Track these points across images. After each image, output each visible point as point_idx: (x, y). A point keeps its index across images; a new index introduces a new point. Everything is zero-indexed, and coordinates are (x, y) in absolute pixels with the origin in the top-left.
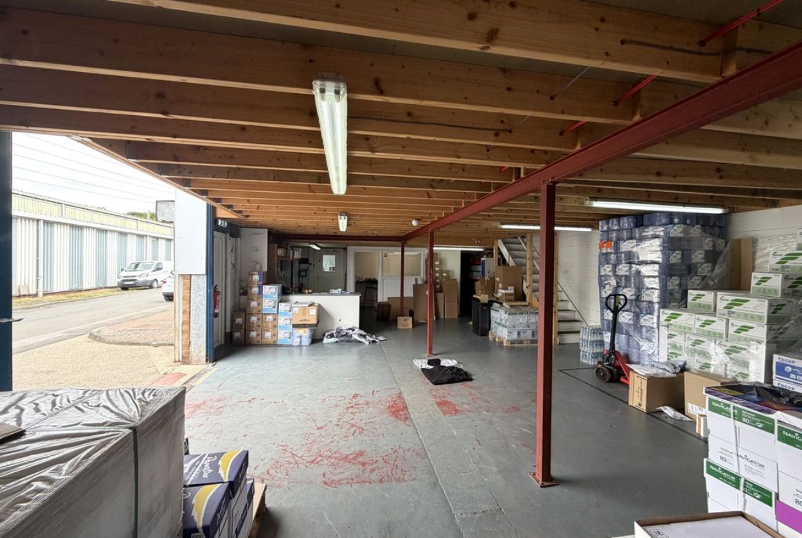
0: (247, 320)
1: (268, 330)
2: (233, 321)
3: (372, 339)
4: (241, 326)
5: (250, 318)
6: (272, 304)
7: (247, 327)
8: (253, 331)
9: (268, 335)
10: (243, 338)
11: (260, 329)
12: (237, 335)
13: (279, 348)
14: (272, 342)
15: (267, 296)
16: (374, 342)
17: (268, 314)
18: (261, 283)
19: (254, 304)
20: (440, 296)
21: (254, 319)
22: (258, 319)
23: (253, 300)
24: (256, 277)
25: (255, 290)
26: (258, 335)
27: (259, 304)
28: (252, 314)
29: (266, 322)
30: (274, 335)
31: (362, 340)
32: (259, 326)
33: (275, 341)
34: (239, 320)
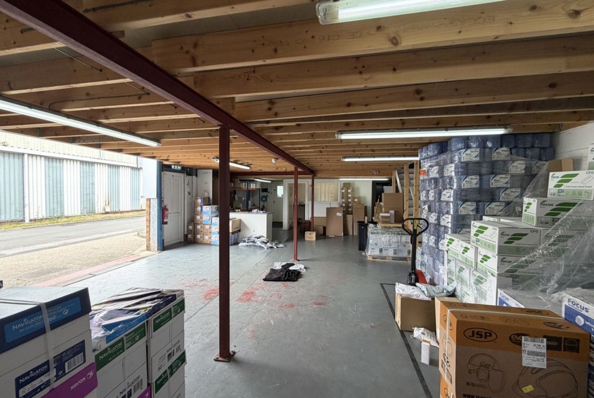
0: (195, 227)
1: (207, 235)
2: (188, 228)
3: (271, 246)
4: (192, 231)
5: (196, 226)
6: (208, 218)
7: (195, 232)
8: (198, 234)
9: (206, 237)
10: (193, 237)
11: (202, 233)
12: (190, 236)
13: (212, 246)
14: (209, 243)
15: (205, 213)
16: (271, 248)
17: (207, 224)
18: (202, 204)
19: (198, 217)
20: (349, 217)
21: (199, 227)
22: (201, 227)
23: (198, 215)
24: (199, 201)
25: (199, 209)
26: (201, 237)
27: (201, 218)
28: (198, 224)
29: (205, 229)
30: (210, 238)
31: (263, 245)
32: (202, 232)
33: (210, 242)
34: (191, 227)
